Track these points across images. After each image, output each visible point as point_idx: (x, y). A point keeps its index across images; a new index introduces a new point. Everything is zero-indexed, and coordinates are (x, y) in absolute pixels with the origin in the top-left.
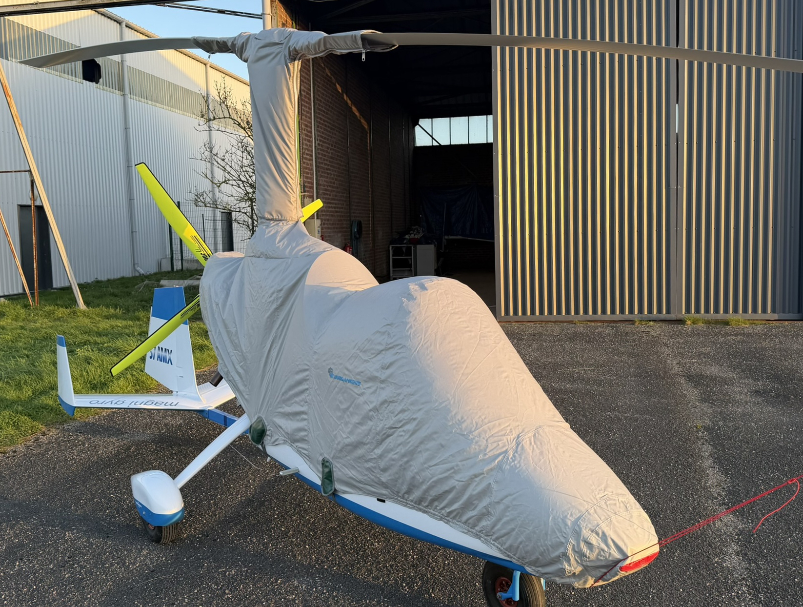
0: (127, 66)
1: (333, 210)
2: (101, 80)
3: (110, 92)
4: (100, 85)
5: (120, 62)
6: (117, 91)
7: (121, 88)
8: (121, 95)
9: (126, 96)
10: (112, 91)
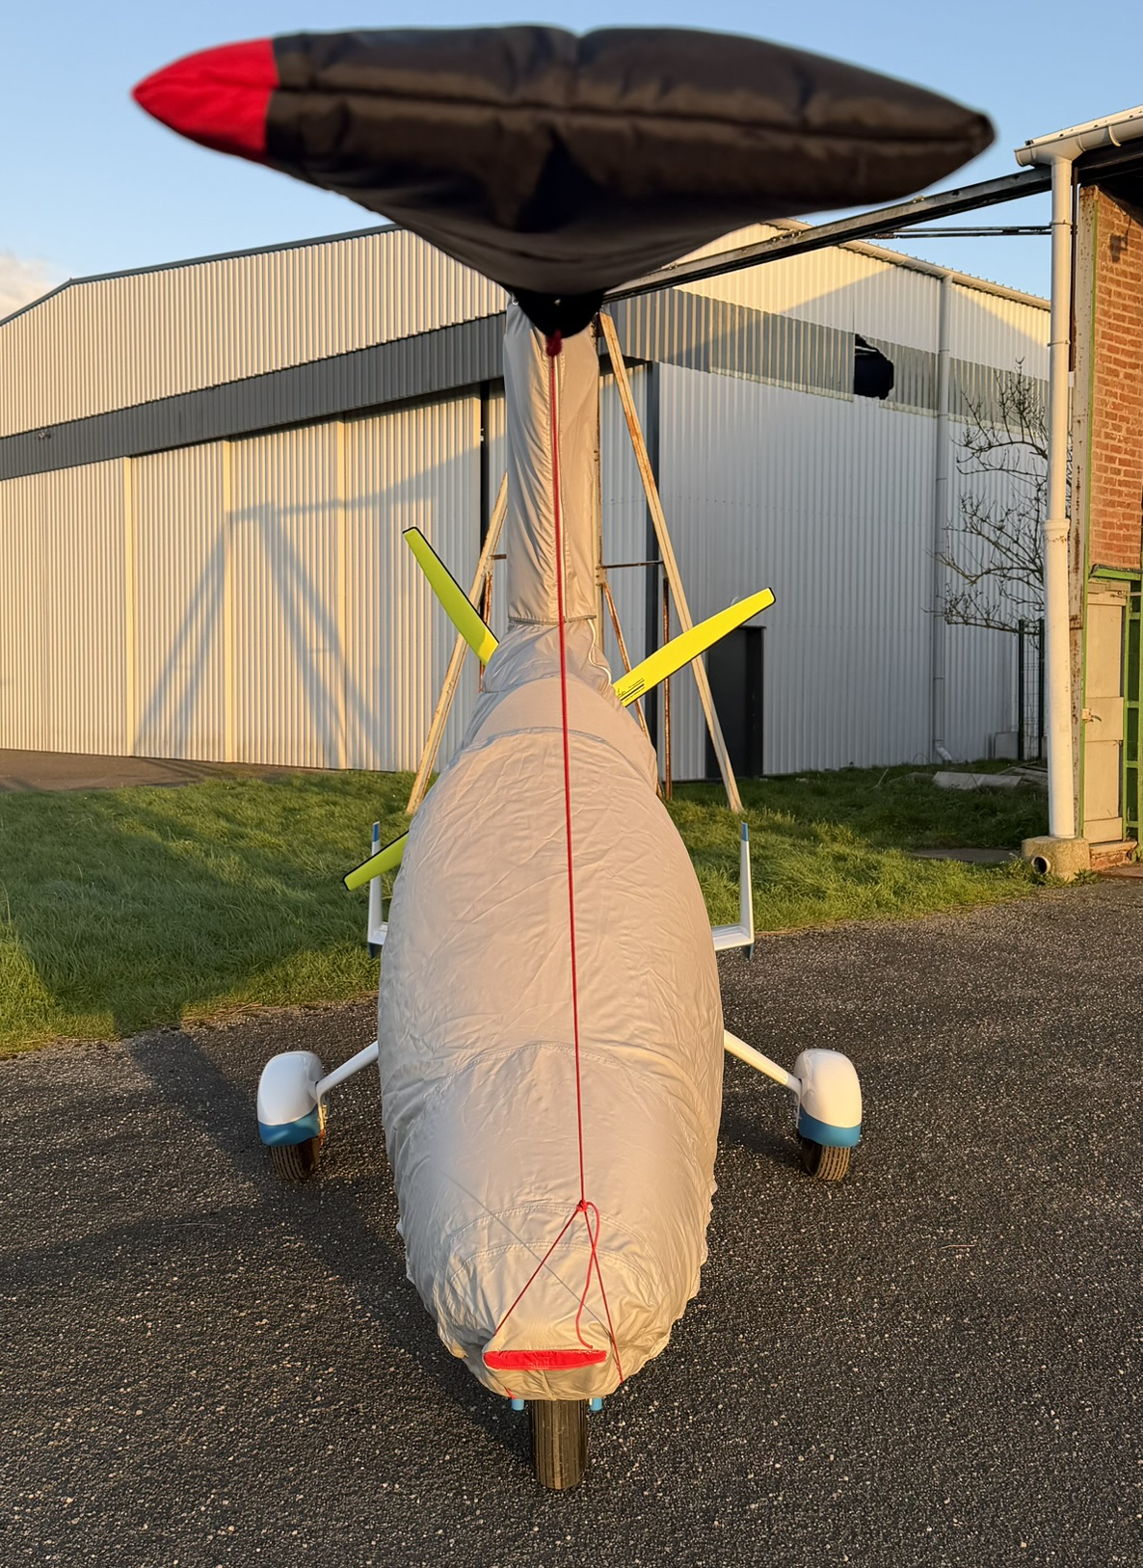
0: (952, 359)
2: (892, 392)
3: (910, 412)
4: (889, 400)
5: (937, 353)
6: (925, 410)
7: (935, 404)
8: (934, 417)
9: (943, 417)
10: (914, 411)
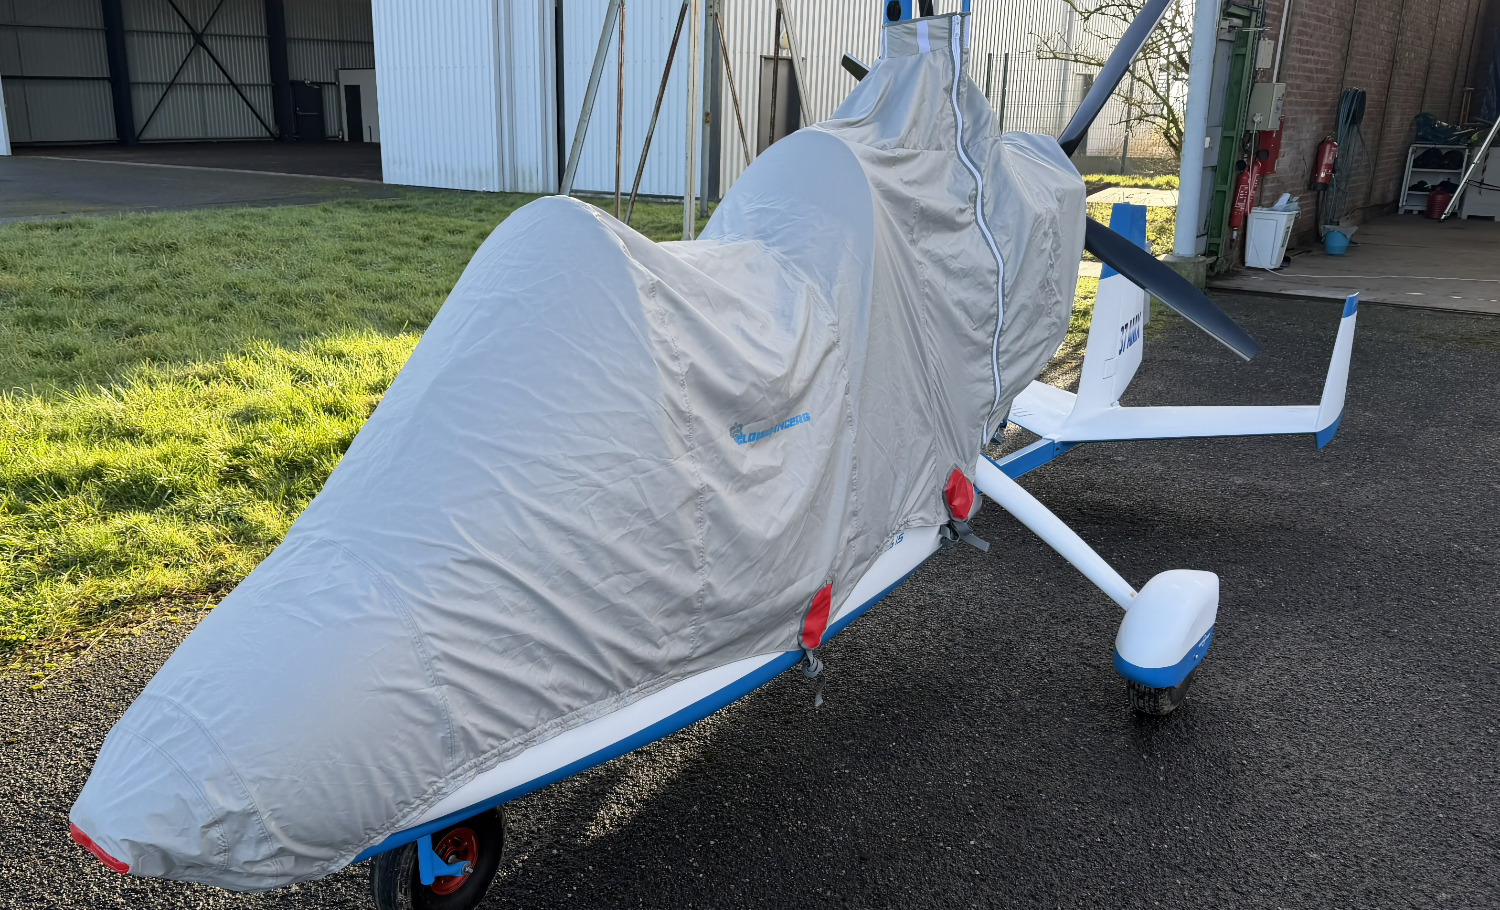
1: (1312, 66)
